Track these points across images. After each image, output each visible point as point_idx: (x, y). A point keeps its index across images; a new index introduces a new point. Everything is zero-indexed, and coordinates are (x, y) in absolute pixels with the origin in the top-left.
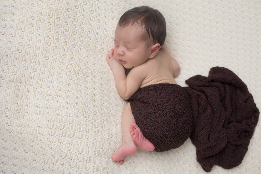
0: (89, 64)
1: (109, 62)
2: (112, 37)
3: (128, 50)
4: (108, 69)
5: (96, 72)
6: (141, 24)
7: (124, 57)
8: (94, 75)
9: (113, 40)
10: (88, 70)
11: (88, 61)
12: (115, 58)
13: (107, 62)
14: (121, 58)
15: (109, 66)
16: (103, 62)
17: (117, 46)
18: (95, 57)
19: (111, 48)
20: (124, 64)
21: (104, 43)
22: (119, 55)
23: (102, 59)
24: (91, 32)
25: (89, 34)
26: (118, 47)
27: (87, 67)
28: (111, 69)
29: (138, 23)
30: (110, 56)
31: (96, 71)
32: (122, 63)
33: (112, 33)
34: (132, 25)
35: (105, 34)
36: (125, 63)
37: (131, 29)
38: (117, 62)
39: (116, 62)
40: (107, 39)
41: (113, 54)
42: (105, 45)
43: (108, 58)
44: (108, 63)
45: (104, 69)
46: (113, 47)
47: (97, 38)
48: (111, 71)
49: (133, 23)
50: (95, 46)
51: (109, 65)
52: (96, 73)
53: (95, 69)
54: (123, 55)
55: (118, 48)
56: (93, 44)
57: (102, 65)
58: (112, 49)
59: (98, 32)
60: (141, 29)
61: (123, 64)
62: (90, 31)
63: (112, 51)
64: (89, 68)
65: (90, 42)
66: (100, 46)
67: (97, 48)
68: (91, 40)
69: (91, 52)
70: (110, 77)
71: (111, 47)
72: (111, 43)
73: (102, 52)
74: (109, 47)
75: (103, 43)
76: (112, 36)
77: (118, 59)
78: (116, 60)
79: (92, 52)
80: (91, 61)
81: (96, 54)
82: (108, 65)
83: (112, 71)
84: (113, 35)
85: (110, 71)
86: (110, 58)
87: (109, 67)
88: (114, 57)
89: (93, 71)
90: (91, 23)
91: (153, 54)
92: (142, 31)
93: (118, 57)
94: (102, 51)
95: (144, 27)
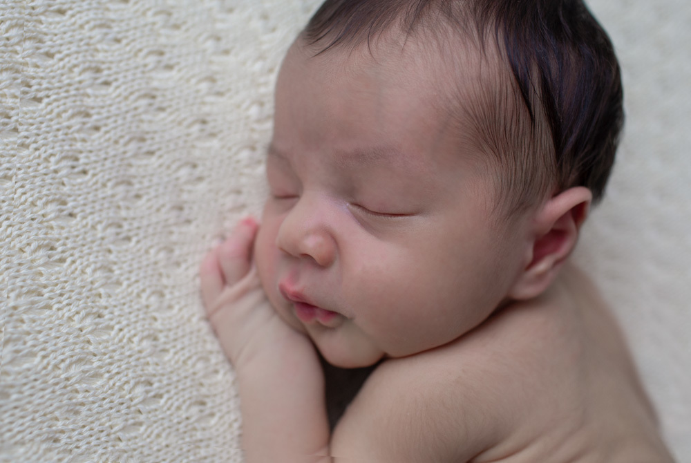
0: (49, 307)
1: (219, 307)
2: (256, 136)
3: (364, 224)
4: (207, 360)
5: (97, 375)
6: (472, 24)
7: (332, 274)
8: (80, 397)
9: (259, 162)
10: (34, 355)
11: (43, 280)
12: (260, 286)
13: (204, 304)
14: (307, 284)
15: (210, 338)
16: (170, 307)
17: (286, 197)
18: (112, 257)
19: (244, 215)
20: (325, 329)
21: (198, 172)
22: (298, 258)
23: (165, 281)
24: (104, 76)
25: (89, 91)
26: (289, 202)
27: (25, 327)
28: (230, 361)
29: (449, 14)
30: (231, 267)
31: (95, 365)
32: (309, 324)
33: (254, 111)
34: (411, 28)
35: (206, 109)
36: (331, 322)
37: (403, 51)
38: (275, 311)
39: (263, 312)
40: (215, 143)
41: (249, 253)
42: (202, 187)
43: (214, 279)
44: (207, 318)
45: (167, 357)
46: (255, 204)
47: (145, 127)
48: (223, 378)
49: (418, 15)
50: (129, 184)
51: (215, 332)
52: (99, 383)
53: (91, 348)
54: (323, 265)
55: (291, 207)
56: (108, 164)
57: (158, 325)
58: (248, 222)
59: (156, 89)
60: (474, 56)
61: (313, 334)
62: (98, 70)
63: (246, 232)
64: (41, 337)
65: (88, 146)
66: (161, 190)
67: (138, 196)
68: (96, 135)
69: (89, 220)
70: (213, 421)
71: (243, 207)
72: (244, 180)
73: (174, 229)
74: (229, 201)
75: (184, 173)
76: (253, 130)
77: (283, 292)
78: (266, 299)
79: (96, 217)
80: (68, 286)
81: (128, 239)
82: (204, 327)
83: (230, 377)
84: (259, 121)
85: (216, 372)
86: (224, 280)
87: (212, 345)
88: (258, 275)
89: (75, 371)
90: (112, 16)
91: (542, 266)
92: (479, 78)
93: (282, 276)
94: (176, 224)
95: (494, 43)
